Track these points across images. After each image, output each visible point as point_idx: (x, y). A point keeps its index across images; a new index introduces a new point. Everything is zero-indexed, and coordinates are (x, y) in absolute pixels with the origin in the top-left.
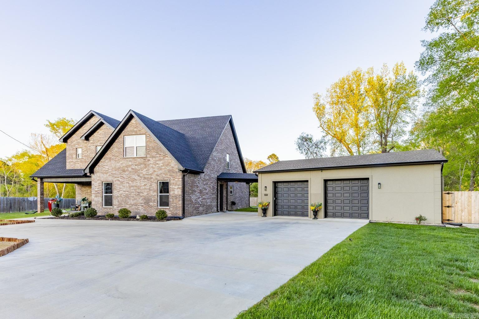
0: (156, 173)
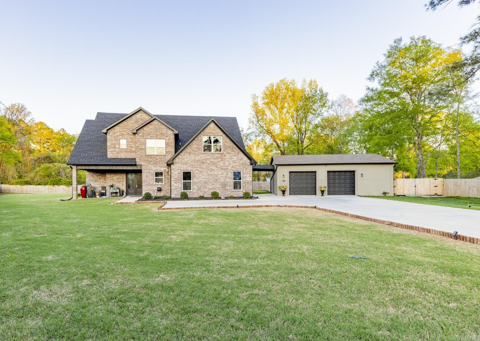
0: (231, 165)
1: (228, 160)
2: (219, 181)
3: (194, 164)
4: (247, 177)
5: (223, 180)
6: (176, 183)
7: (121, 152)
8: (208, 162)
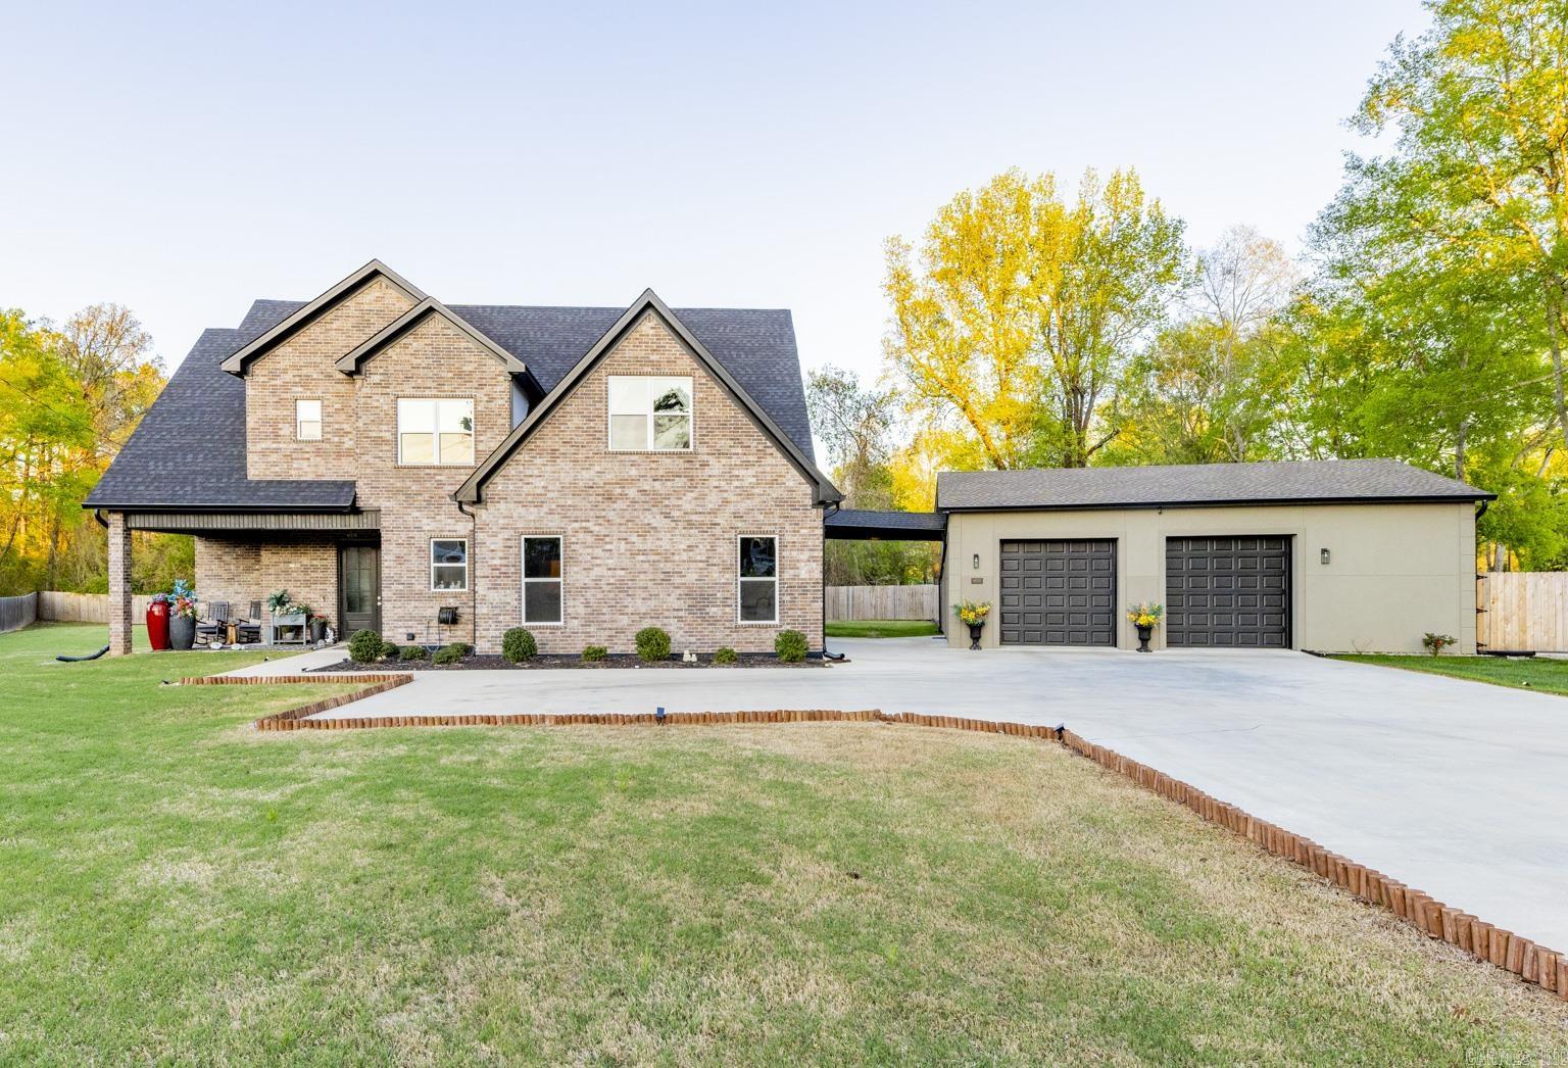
0: (731, 508)
1: (716, 484)
2: (677, 580)
3: (569, 502)
4: (798, 565)
5: (695, 576)
6: (495, 587)
7: (300, 455)
8: (632, 492)
